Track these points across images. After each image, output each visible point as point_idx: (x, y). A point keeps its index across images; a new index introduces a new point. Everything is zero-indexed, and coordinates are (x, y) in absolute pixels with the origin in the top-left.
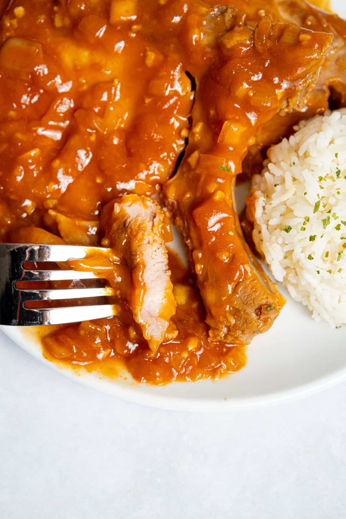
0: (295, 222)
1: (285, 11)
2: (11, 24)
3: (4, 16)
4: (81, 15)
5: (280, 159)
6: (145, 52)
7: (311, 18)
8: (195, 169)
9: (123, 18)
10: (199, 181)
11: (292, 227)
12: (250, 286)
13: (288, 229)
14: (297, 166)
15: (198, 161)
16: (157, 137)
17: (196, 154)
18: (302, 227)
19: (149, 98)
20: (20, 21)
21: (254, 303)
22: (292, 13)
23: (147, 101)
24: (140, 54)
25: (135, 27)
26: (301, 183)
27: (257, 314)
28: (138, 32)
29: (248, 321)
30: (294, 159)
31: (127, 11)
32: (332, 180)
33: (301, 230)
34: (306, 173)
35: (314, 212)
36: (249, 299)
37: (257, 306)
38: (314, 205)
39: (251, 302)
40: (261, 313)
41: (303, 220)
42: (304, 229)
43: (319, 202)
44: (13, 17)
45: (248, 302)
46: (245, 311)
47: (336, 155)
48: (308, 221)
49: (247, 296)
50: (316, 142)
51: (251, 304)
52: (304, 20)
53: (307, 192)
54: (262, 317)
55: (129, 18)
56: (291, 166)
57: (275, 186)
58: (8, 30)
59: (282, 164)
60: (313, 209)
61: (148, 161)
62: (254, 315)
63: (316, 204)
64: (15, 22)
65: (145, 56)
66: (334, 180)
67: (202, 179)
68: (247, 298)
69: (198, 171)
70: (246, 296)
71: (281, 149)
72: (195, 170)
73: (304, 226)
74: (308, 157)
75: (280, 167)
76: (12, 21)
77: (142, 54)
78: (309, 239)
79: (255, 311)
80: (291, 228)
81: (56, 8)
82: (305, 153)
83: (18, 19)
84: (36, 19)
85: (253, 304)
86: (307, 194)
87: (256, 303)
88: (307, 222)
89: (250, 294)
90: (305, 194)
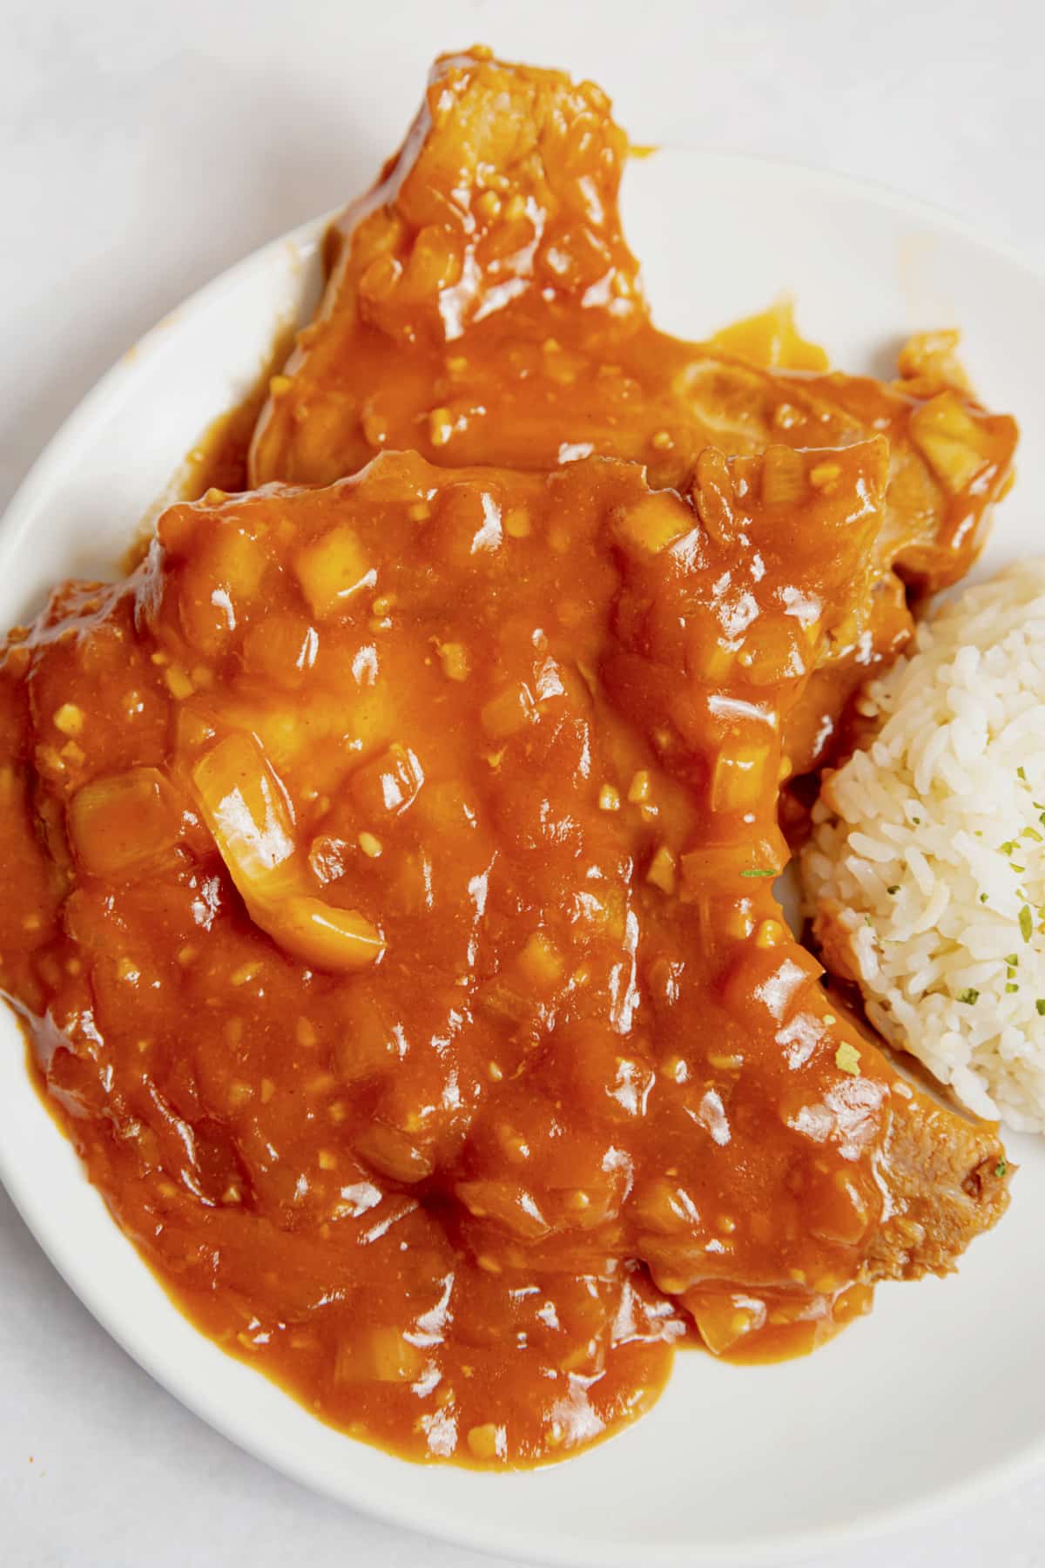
0: (984, 973)
1: (713, 410)
2: (66, 760)
3: (39, 750)
4: (236, 642)
5: (871, 813)
6: (433, 650)
7: (786, 409)
8: (676, 895)
9: (345, 594)
10: (698, 919)
11: (977, 990)
12: (928, 1129)
13: (970, 995)
14: (927, 826)
15: (679, 874)
16: (557, 830)
17: (665, 858)
18: (1008, 984)
19: (495, 751)
20: (83, 740)
21: (952, 1169)
22: (733, 411)
23: (495, 760)
24: (423, 661)
25: (382, 604)
26: (955, 868)
27: (970, 1193)
28: (392, 612)
29: (957, 1221)
30: (912, 808)
31: (346, 572)
32: (1035, 839)
33: (1008, 991)
34: (963, 844)
35: (1026, 939)
36: (936, 1165)
37: (963, 1175)
38: (1017, 920)
39: (945, 1169)
40: (980, 1187)
41: (1003, 966)
42: (1016, 988)
43: (1026, 909)
44: (62, 739)
45: (939, 1173)
46: (940, 1198)
47: (1021, 772)
48: (1016, 963)
49: (929, 1158)
50: (951, 750)
51: (946, 1174)
52: (768, 418)
53: (987, 893)
54: (987, 1198)
55: (356, 587)
56: (913, 828)
57: (892, 891)
58: (66, 777)
59: (885, 828)
60: (1017, 930)
61: (559, 899)
62: (965, 1201)
63: (1020, 915)
64: (72, 750)
65: (439, 661)
66: (1038, 838)
67: (705, 911)
68: (931, 1165)
69: (685, 898)
70: (925, 1160)
71: (856, 779)
72: (678, 898)
73: (1013, 981)
74: (947, 796)
75: (878, 837)
76: (66, 752)
77: (428, 661)
78: (1036, 1011)
79: (963, 1185)
80: (977, 994)
81: (158, 658)
82: (933, 786)
83: (77, 741)
84: (120, 713)
85: (952, 1175)
86: (987, 897)
87: (958, 1167)
88: (1013, 967)
89: (937, 1150)
90: (983, 898)
